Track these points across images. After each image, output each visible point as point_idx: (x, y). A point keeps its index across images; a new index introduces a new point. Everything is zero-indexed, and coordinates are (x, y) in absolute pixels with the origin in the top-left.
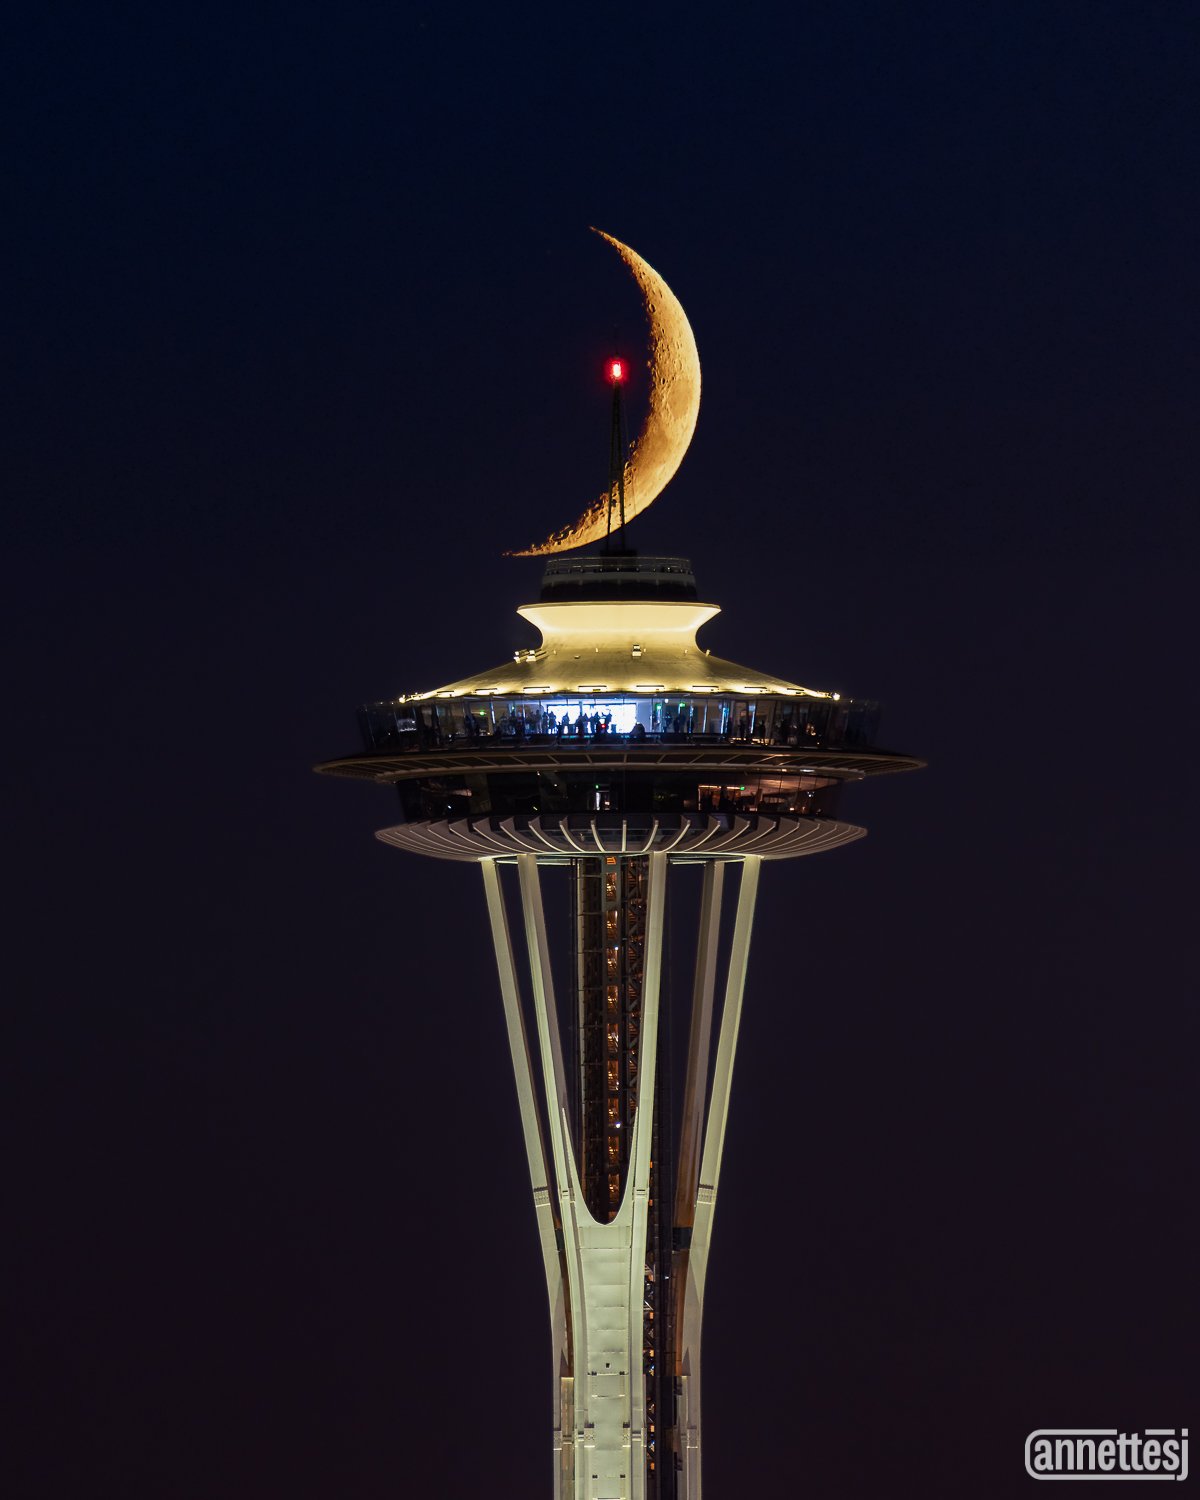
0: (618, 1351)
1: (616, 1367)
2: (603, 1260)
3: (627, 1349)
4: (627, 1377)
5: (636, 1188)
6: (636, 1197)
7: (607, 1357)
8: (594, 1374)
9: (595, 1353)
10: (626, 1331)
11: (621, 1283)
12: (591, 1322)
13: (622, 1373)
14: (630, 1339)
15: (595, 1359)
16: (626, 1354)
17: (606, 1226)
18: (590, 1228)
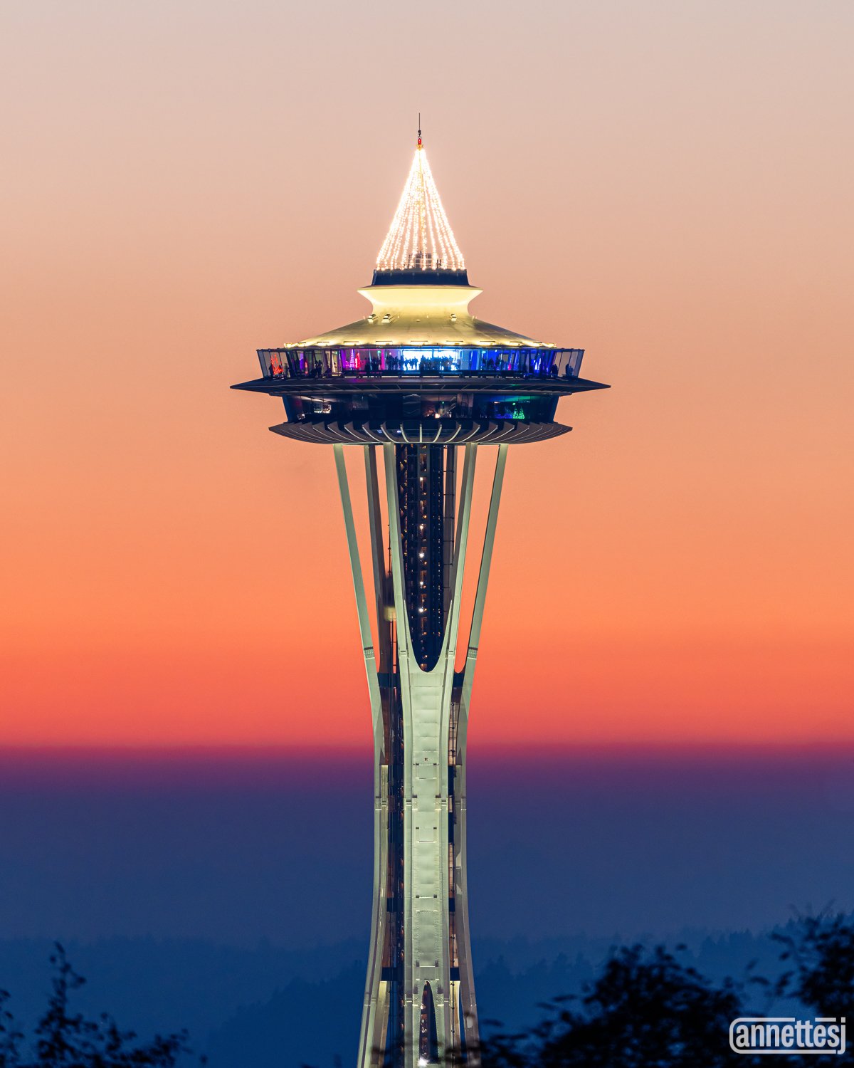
0: (432, 750)
1: (432, 760)
2: (425, 694)
3: (438, 749)
4: (438, 767)
5: (449, 650)
6: (449, 656)
7: (425, 754)
8: (417, 764)
9: (418, 752)
10: (438, 739)
11: (436, 709)
12: (416, 733)
13: (435, 764)
14: (440, 743)
15: (418, 756)
16: (438, 752)
17: (428, 673)
18: (418, 675)
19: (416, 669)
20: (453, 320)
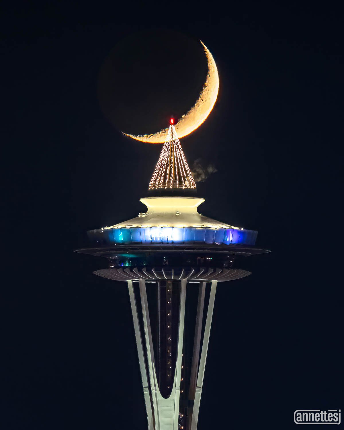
2: (166, 410)
5: (176, 387)
6: (176, 390)
11: (171, 418)
17: (167, 399)
18: (161, 400)
19: (160, 397)
20: (178, 215)
